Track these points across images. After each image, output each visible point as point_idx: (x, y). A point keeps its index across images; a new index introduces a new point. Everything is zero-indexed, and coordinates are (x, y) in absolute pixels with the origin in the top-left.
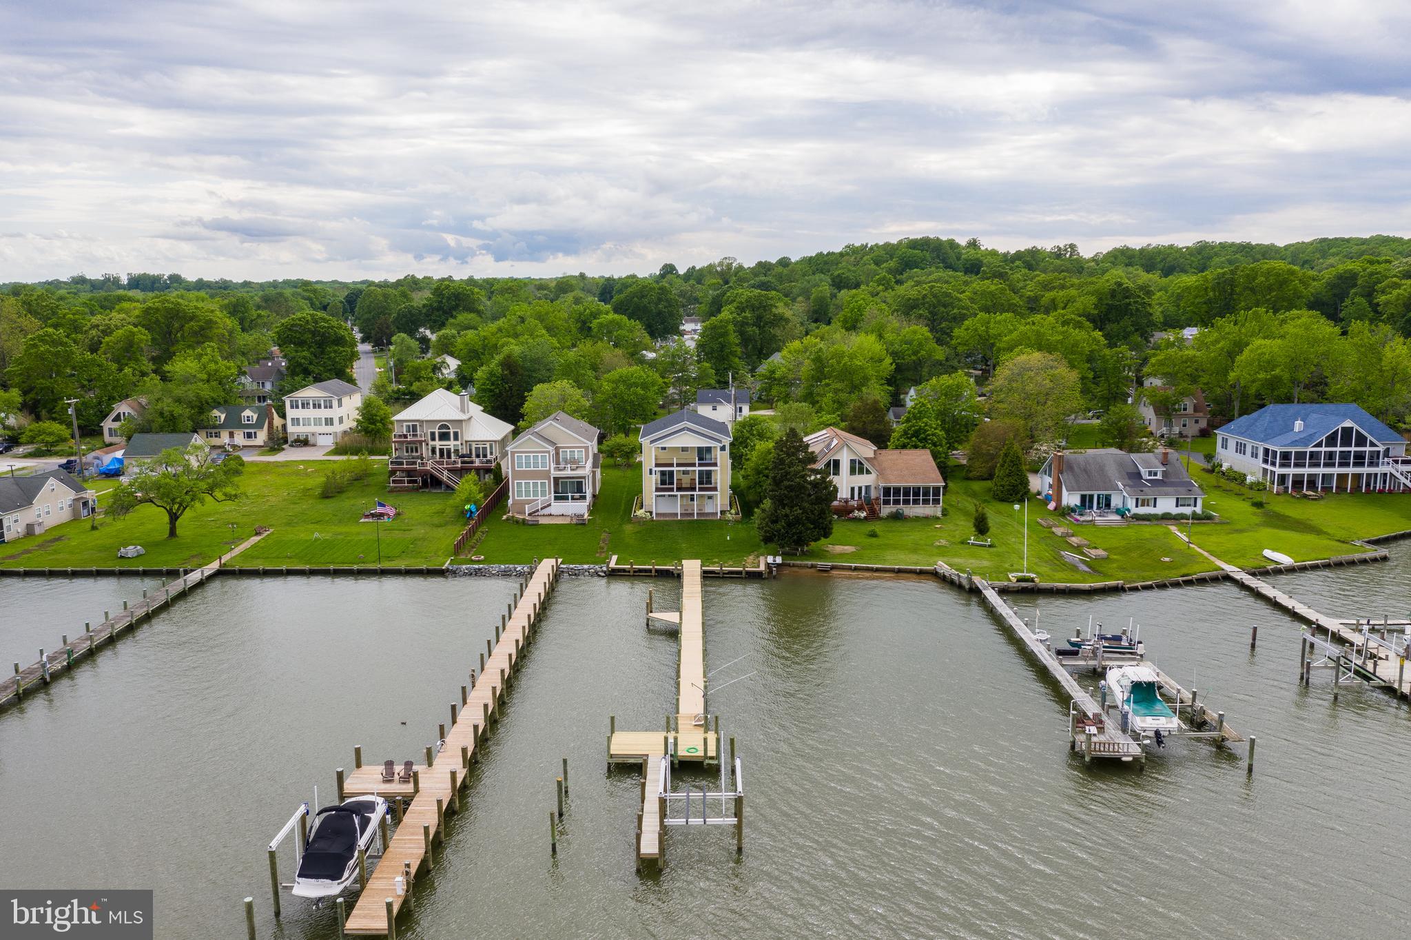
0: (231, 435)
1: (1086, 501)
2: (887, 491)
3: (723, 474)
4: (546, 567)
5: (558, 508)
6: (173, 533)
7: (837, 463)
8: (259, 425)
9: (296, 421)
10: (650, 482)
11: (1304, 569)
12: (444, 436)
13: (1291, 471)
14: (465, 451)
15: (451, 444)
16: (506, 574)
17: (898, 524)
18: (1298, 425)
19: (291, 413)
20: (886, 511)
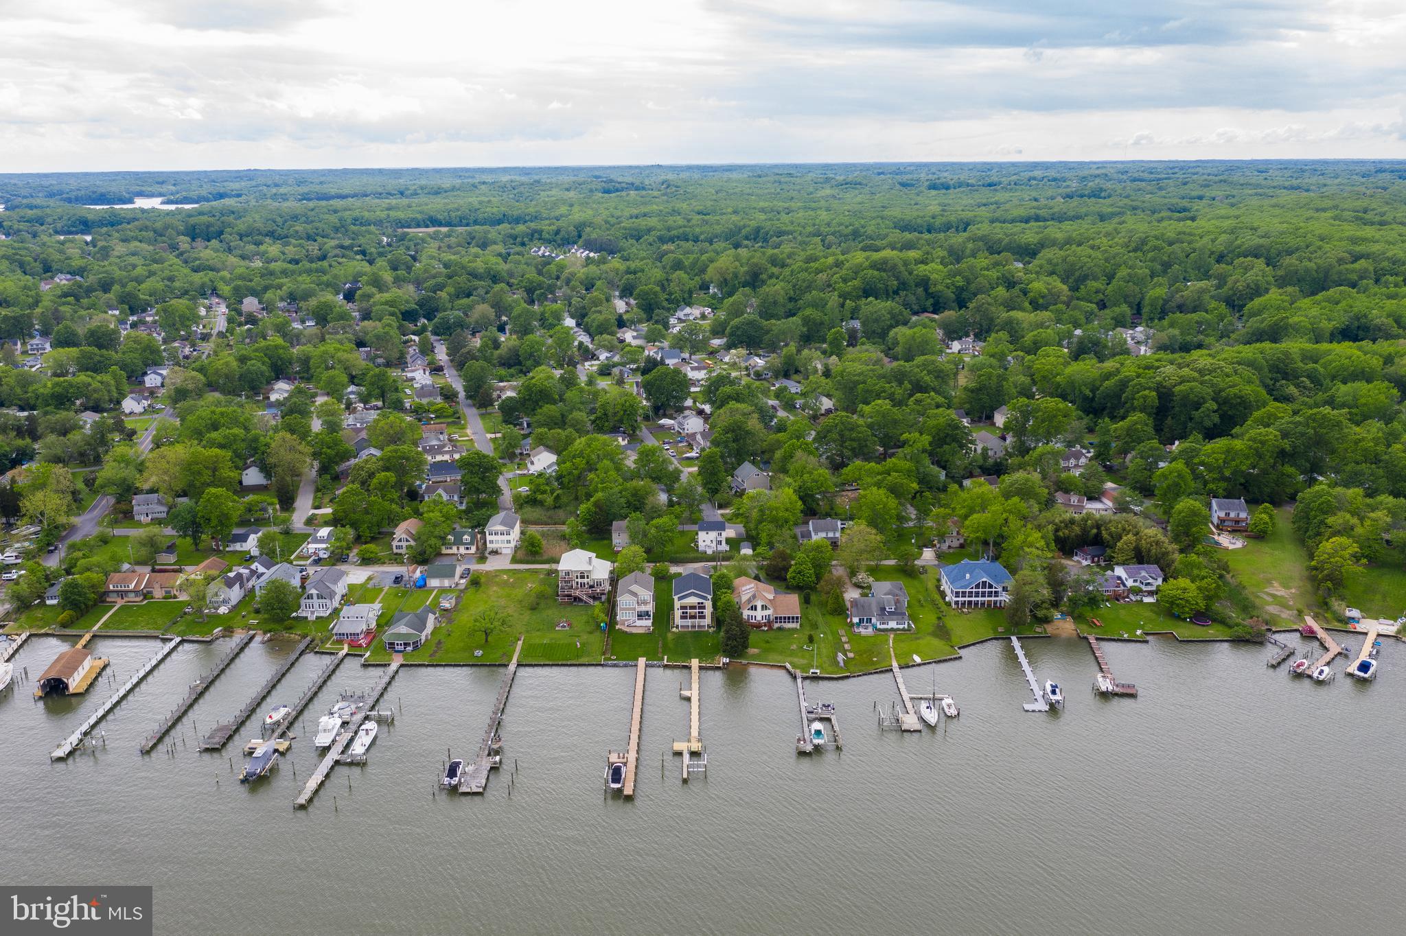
0: (458, 549)
1: (861, 621)
2: (776, 618)
3: (708, 611)
4: (642, 661)
5: (639, 623)
6: (486, 641)
7: (756, 607)
8: (471, 543)
9: (491, 542)
10: (678, 613)
11: (925, 664)
12: (582, 577)
13: (960, 599)
14: (591, 583)
15: (586, 580)
16: (626, 666)
17: (781, 633)
18: (968, 576)
19: (489, 538)
20: (776, 625)
